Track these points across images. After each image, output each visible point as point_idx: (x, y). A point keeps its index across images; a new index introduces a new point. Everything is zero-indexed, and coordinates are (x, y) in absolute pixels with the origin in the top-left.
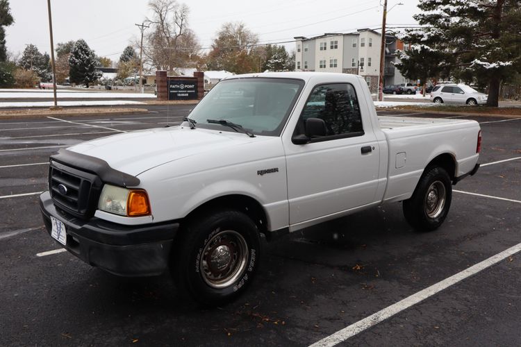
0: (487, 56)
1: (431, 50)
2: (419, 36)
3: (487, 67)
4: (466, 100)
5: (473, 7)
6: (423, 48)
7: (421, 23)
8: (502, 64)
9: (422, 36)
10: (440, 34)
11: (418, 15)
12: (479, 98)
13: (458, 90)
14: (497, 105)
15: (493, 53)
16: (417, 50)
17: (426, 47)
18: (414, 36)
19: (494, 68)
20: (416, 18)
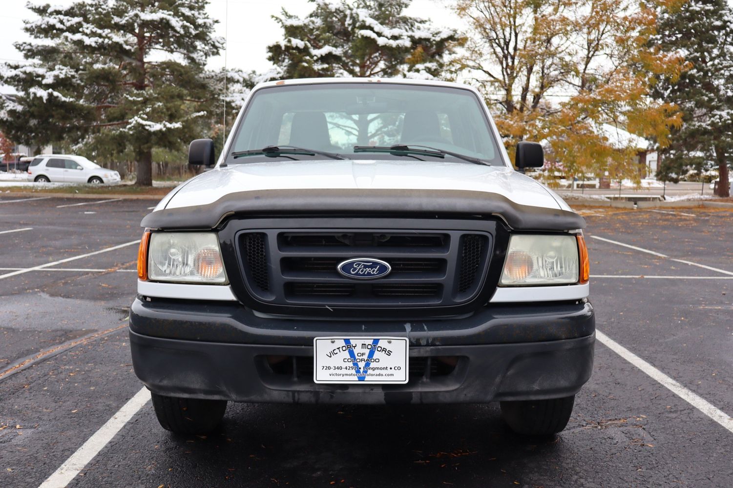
0: (147, 114)
1: (63, 99)
2: (38, 76)
3: (152, 129)
4: (87, 178)
5: (117, 43)
6: (50, 95)
7: (27, 57)
8: (169, 125)
9: (43, 77)
10: (73, 77)
11: (20, 42)
12: (106, 176)
13: (74, 165)
14: (151, 184)
15: (154, 110)
16: (41, 98)
17: (56, 94)
18: (30, 74)
19: (160, 131)
20: (18, 47)
